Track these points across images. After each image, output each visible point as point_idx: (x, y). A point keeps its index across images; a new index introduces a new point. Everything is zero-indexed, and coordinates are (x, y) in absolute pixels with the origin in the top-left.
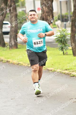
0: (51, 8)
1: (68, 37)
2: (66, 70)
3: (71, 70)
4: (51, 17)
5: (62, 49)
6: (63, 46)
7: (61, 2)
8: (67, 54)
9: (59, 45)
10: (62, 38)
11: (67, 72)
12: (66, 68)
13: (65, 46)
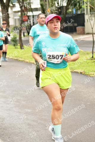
0: (8, 22)
1: (18, 38)
2: (16, 57)
3: (18, 57)
4: (8, 27)
5: (14, 45)
6: (15, 43)
7: (15, 19)
8: (17, 48)
9: (13, 43)
10: (14, 39)
11: (16, 58)
12: (16, 56)
13: (16, 43)
